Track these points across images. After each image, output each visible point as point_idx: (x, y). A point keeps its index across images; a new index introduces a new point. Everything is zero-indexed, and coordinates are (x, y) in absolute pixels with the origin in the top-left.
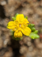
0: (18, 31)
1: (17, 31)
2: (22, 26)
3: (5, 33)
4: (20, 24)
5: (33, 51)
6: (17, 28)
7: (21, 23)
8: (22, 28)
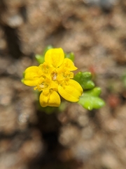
0: (50, 92)
1: (46, 91)
2: (60, 78)
3: (20, 95)
4: (54, 74)
5: (92, 138)
6: (46, 83)
7: (57, 70)
8: (59, 83)
